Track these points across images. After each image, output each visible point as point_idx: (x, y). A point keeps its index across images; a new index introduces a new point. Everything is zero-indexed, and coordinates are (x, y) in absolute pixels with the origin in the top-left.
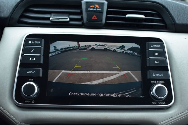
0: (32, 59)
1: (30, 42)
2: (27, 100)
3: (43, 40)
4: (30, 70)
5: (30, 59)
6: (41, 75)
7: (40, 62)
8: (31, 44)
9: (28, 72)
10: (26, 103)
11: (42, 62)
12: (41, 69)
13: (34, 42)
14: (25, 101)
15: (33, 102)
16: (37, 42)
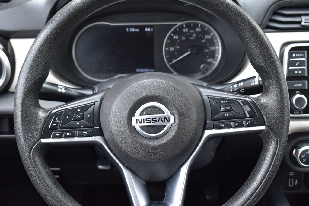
0: (298, 72)
1: (294, 55)
2: (296, 111)
3: (306, 52)
4: (297, 83)
5: (296, 72)
6: (307, 87)
7: (305, 74)
8: (296, 57)
9: (295, 85)
10: (295, 114)
11: (306, 75)
12: (306, 82)
13: (298, 55)
14: (294, 112)
15: (302, 112)
16: (301, 55)
